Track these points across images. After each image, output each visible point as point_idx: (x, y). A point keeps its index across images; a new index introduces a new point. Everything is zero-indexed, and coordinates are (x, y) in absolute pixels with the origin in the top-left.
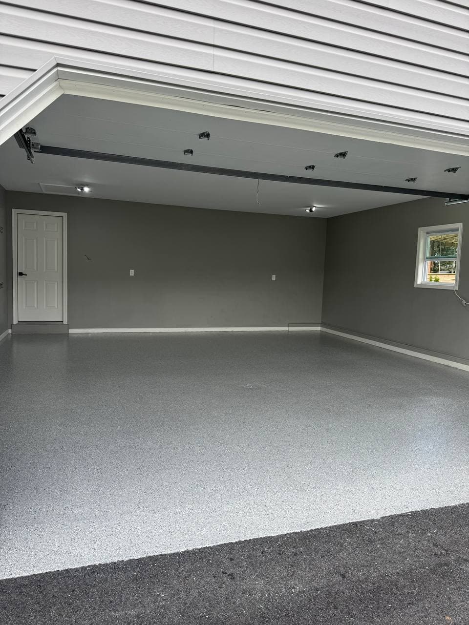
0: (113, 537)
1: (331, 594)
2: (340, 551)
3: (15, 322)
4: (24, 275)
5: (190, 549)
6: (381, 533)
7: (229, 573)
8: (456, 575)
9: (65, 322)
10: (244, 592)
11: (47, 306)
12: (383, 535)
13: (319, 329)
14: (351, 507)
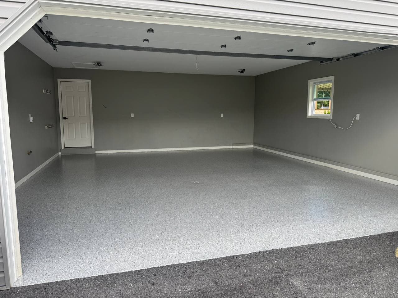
0: (92, 264)
1: (206, 292)
2: (219, 270)
3: (63, 148)
4: (66, 119)
5: (134, 270)
6: (247, 261)
7: (152, 282)
8: (283, 283)
9: (93, 147)
10: (157, 292)
11: (81, 137)
12: (247, 262)
13: (252, 146)
14: (234, 248)
